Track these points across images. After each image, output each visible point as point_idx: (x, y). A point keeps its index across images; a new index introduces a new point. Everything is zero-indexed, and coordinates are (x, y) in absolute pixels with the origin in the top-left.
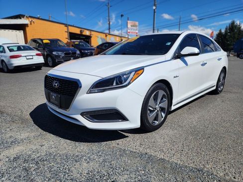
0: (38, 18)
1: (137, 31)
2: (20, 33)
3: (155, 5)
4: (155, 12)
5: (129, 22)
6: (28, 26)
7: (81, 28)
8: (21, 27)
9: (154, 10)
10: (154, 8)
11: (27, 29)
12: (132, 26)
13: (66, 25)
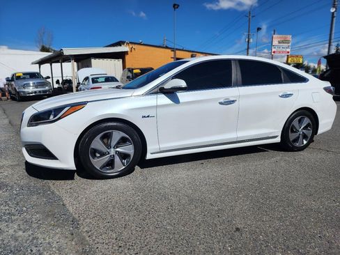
0: (140, 44)
1: (288, 50)
2: (119, 62)
3: (334, 6)
4: (333, 17)
5: (274, 36)
6: (128, 54)
7: (193, 52)
8: (121, 56)
9: (333, 13)
10: (333, 10)
11: (127, 57)
12: (279, 42)
13: (173, 50)
